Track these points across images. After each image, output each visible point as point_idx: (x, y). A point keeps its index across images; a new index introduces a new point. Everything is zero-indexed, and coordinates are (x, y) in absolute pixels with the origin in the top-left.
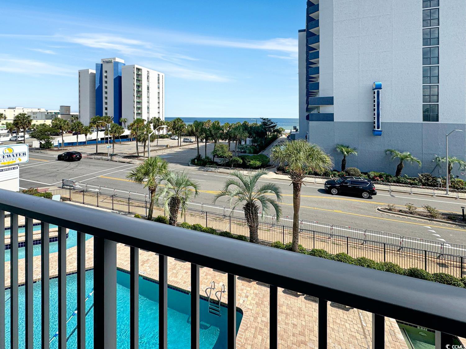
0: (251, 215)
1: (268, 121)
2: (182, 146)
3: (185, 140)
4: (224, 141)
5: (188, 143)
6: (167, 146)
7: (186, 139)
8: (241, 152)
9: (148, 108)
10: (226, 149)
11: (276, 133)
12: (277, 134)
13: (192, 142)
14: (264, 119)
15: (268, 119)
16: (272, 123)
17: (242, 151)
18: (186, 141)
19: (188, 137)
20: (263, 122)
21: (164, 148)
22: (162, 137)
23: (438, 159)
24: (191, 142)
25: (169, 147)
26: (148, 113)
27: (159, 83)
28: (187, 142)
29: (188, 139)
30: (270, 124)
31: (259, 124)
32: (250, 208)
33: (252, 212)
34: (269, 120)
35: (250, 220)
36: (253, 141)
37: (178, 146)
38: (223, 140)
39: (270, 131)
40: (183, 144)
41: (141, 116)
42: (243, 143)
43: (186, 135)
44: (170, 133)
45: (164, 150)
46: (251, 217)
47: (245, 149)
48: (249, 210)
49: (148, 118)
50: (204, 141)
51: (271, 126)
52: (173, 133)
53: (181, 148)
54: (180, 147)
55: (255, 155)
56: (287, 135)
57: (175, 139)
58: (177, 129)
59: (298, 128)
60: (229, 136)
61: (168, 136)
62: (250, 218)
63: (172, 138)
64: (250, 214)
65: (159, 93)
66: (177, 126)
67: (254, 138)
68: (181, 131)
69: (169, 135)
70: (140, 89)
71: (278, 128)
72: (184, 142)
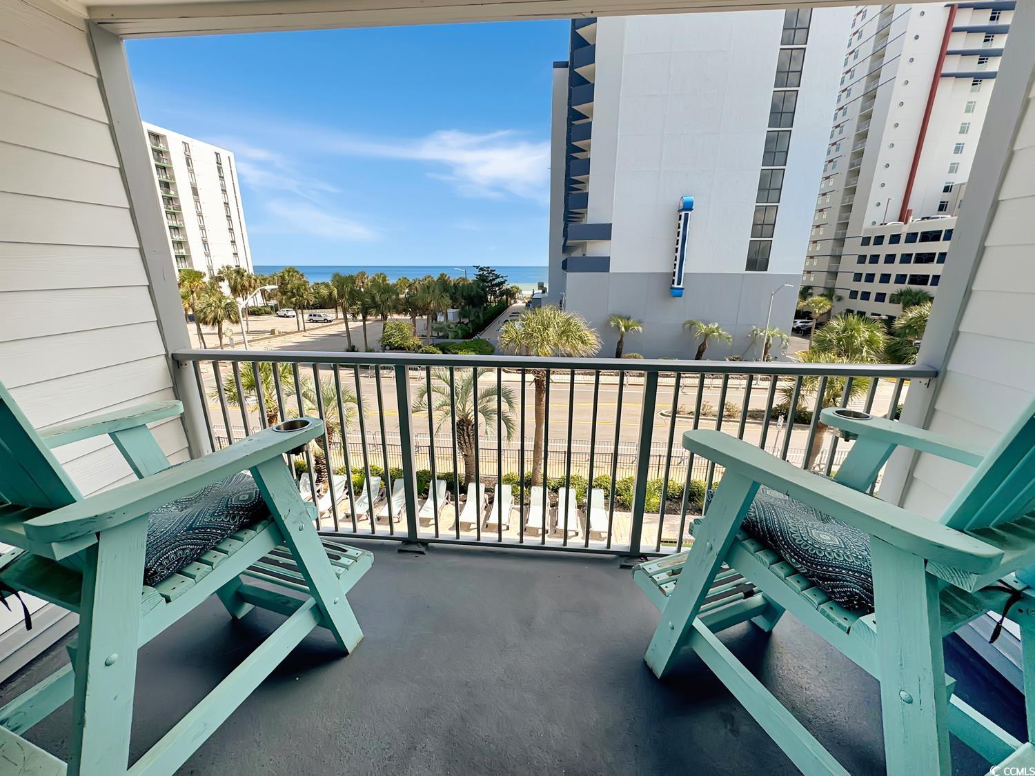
0: (466, 437)
1: (489, 273)
2: (308, 330)
3: (312, 317)
4: (402, 317)
5: (320, 325)
6: (273, 332)
7: (315, 315)
8: (439, 337)
9: (204, 244)
10: (407, 332)
11: (505, 296)
12: (507, 299)
13: (330, 321)
14: (482, 269)
15: (489, 268)
16: (497, 277)
17: (440, 334)
18: (314, 318)
19: (318, 310)
20: (480, 275)
21: (267, 335)
22: (254, 312)
23: (755, 332)
24: (326, 321)
25: (277, 333)
26: (208, 255)
27: (222, 177)
28: (317, 322)
29: (320, 316)
30: (494, 279)
31: (472, 278)
32: (465, 428)
33: (467, 433)
34: (491, 271)
35: (464, 447)
36: (463, 314)
37: (299, 331)
38: (399, 313)
39: (494, 293)
40: (309, 325)
41: (191, 264)
42: (441, 318)
43: (315, 307)
44: (273, 302)
45: (267, 341)
46: (467, 441)
47: (446, 330)
48: (463, 430)
49: (210, 269)
50: (360, 317)
51: (496, 284)
52: (280, 302)
53: (307, 334)
54: (304, 333)
55: (467, 340)
56: (526, 301)
57: (288, 317)
58: (292, 292)
59: (546, 285)
60: (411, 306)
61: (268, 309)
62: (465, 442)
63: (281, 313)
64: (464, 437)
65: (226, 204)
66: (289, 286)
67: (463, 308)
68: (302, 297)
69: (272, 307)
70: (172, 192)
71: (508, 287)
72: (311, 321)
